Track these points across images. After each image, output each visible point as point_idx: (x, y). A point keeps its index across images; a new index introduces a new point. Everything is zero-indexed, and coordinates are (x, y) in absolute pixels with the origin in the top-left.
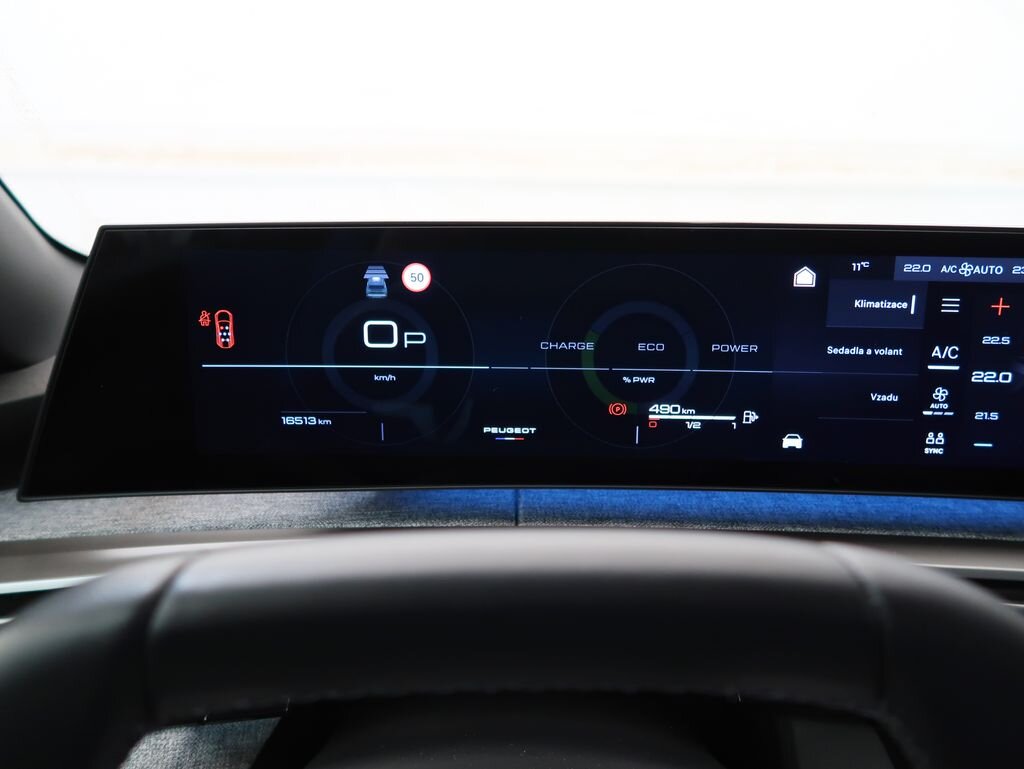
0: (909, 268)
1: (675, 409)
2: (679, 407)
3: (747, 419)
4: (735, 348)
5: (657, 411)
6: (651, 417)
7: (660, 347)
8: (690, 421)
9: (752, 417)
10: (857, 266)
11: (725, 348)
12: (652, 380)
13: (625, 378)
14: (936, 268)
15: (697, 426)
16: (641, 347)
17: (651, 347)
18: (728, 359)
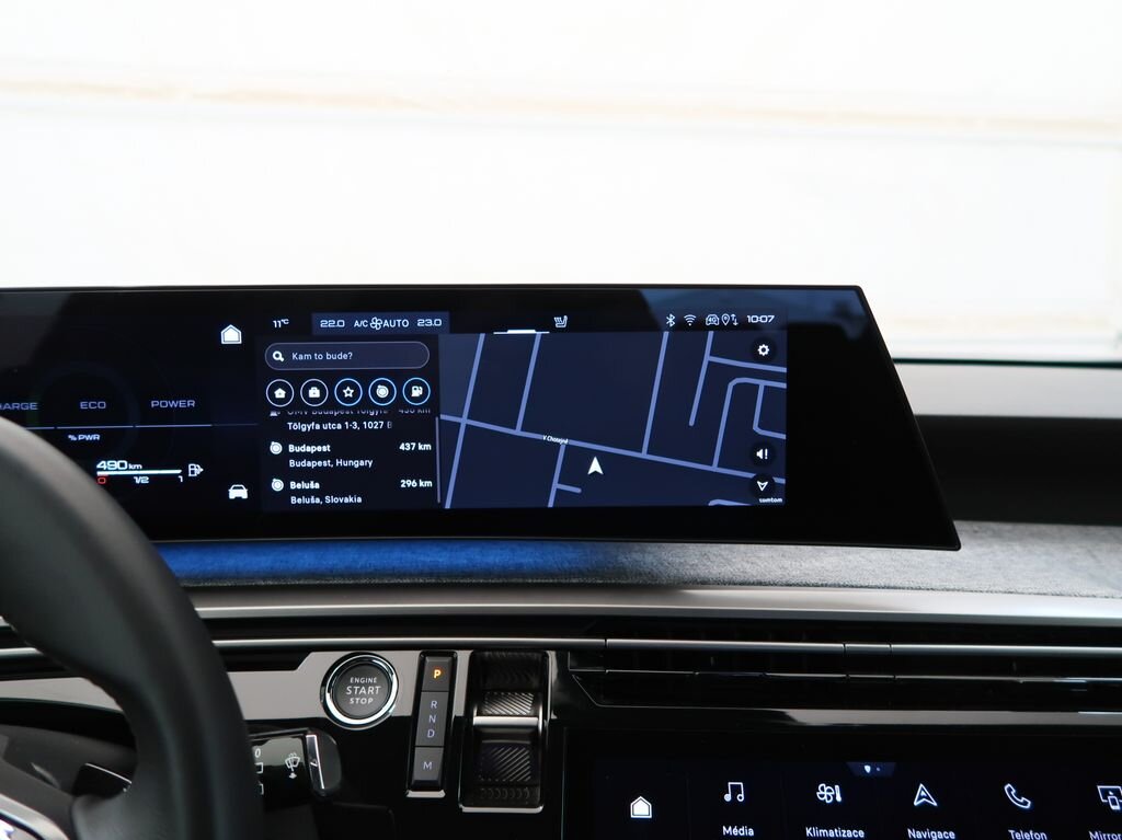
0: (324, 324)
1: (122, 465)
2: (126, 462)
3: (193, 472)
4: (173, 404)
5: (105, 467)
6: (99, 473)
7: (102, 405)
8: (138, 476)
9: (197, 470)
10: (277, 323)
11: (164, 404)
12: (96, 437)
13: (70, 437)
14: (350, 323)
15: (145, 480)
16: (83, 405)
17: (93, 405)
18: (169, 415)
